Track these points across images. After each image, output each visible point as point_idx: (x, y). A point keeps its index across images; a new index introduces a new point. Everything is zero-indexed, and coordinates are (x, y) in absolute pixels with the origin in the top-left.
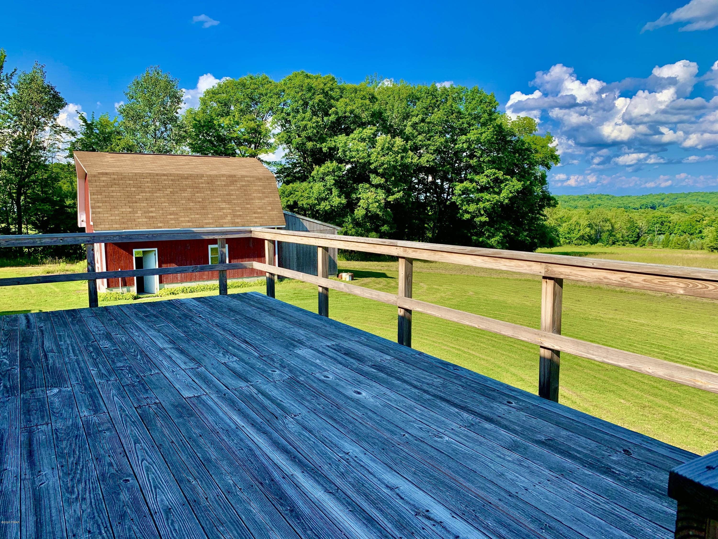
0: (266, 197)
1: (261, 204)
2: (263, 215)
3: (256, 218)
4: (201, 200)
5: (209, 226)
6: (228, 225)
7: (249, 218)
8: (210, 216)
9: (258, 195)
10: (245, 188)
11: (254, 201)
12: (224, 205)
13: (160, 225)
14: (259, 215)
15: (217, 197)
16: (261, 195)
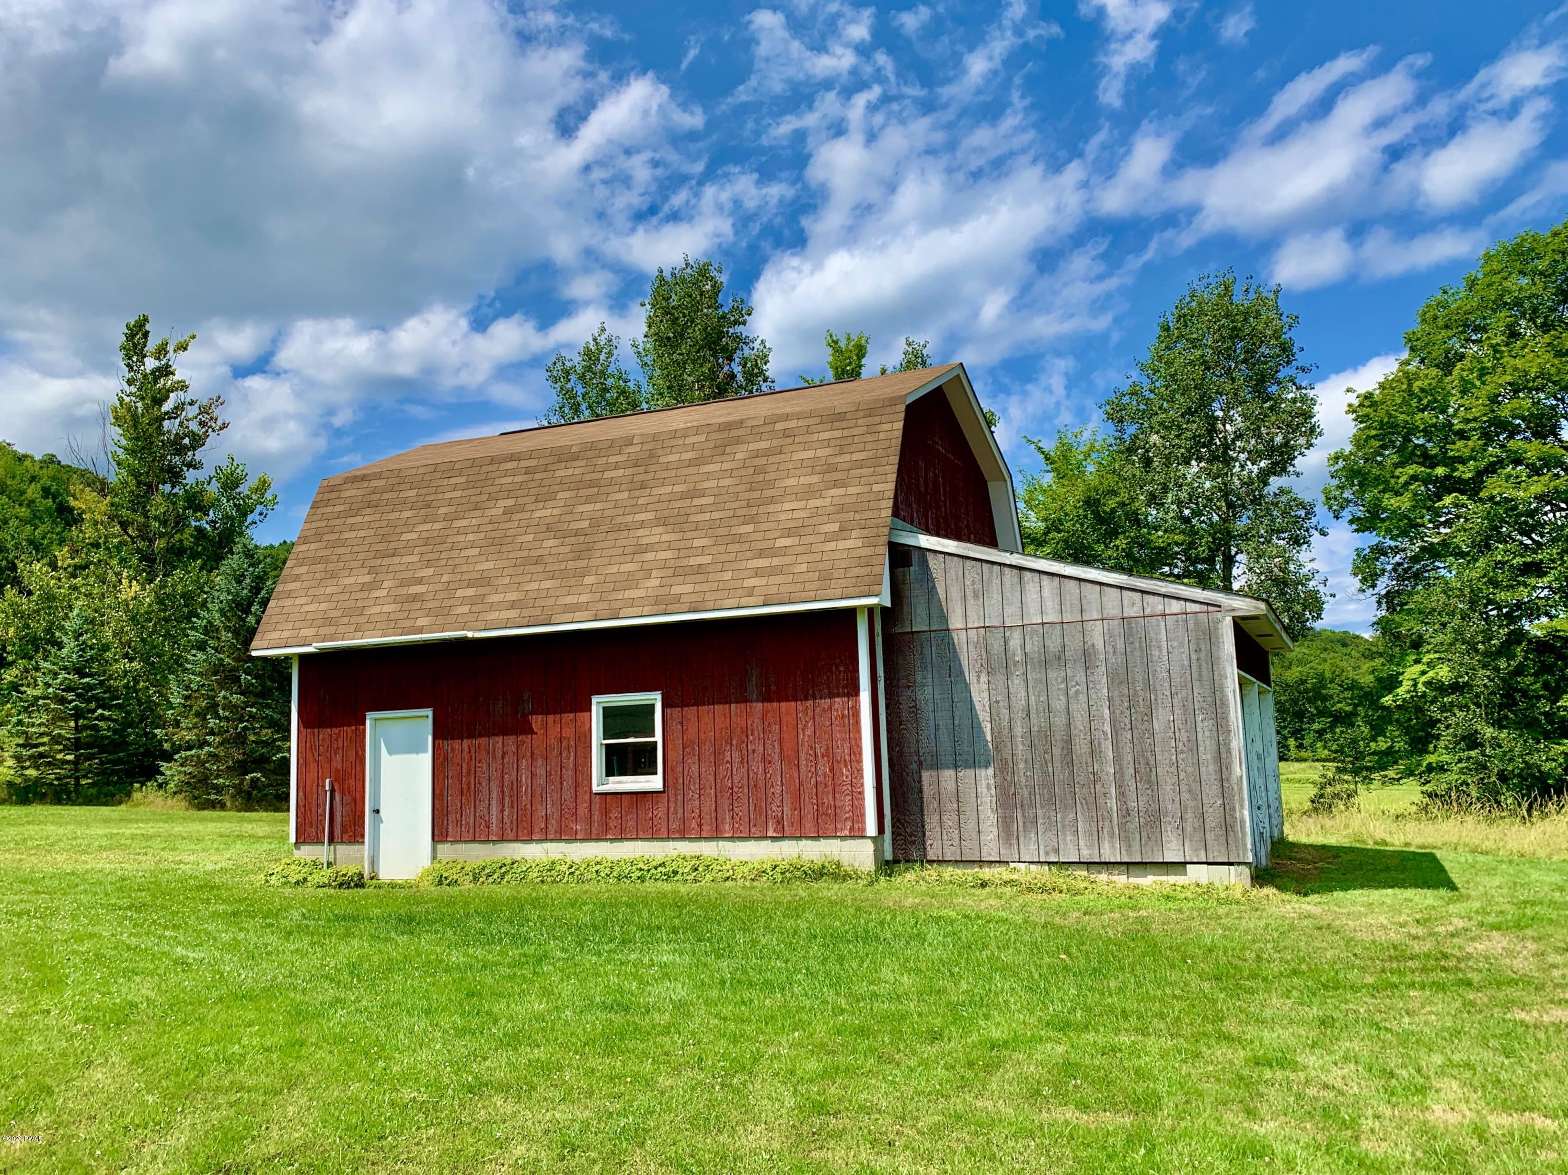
0: (836, 484)
1: (802, 514)
2: (787, 560)
3: (758, 572)
4: (585, 524)
5: (569, 617)
6: (637, 611)
7: (728, 576)
8: (589, 580)
9: (804, 480)
10: (757, 462)
11: (778, 507)
12: (657, 535)
13: (421, 622)
14: (776, 561)
15: (645, 509)
16: (815, 479)
